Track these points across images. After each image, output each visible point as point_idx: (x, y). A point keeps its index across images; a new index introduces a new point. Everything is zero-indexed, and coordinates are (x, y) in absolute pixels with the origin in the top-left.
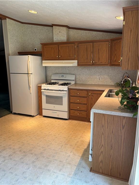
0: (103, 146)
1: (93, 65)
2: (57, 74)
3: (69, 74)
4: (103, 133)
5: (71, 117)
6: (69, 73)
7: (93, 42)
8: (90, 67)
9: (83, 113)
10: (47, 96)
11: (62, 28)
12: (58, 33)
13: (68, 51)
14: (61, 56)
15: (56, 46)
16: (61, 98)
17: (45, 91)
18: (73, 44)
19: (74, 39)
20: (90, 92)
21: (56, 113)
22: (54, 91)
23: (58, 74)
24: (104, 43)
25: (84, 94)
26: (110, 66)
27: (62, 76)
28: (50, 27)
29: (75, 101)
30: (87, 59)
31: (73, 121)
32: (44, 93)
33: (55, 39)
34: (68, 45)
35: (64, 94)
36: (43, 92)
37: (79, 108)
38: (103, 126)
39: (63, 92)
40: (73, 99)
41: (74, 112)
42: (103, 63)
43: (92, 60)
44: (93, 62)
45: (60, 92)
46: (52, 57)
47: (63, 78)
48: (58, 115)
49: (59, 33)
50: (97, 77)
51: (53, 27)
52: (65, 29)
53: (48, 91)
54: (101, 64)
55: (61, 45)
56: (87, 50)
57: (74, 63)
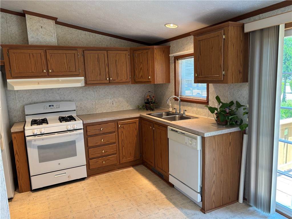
1: (110, 83)
3: (61, 101)
4: (214, 158)
5: (92, 172)
9: (112, 157)
10: (40, 148)
11: (45, 20)
12: (37, 29)
14: (53, 71)
15: (40, 51)
16: (73, 143)
17: (37, 137)
18: (75, 50)
20: (118, 124)
21: (65, 173)
22: (56, 135)
24: (122, 52)
25: (111, 128)
26: (132, 84)
27: (49, 106)
29: (97, 143)
30: (100, 74)
32: (33, 143)
35: (78, 136)
36: (30, 141)
37: (104, 152)
39: (75, 132)
40: (92, 142)
41: (97, 162)
42: (124, 80)
43: (108, 76)
44: (109, 79)
45: (69, 133)
46: (32, 72)
47: (52, 108)
48: (69, 177)
49: (41, 29)
51: (25, 16)
52: (52, 22)
53: (44, 137)
54: (121, 81)
55: (51, 51)
56: (99, 61)
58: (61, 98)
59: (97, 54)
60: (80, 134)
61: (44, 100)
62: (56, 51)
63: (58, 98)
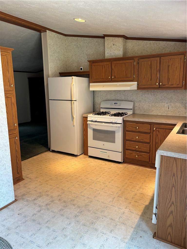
0: (173, 203)
1: (160, 88)
2: (108, 100)
4: (173, 185)
5: (126, 160)
6: (124, 100)
7: (160, 56)
8: (156, 91)
9: (144, 155)
10: (94, 130)
11: (117, 39)
12: (111, 46)
13: (124, 69)
14: (115, 77)
15: (108, 63)
16: (113, 133)
17: (93, 123)
18: (132, 59)
19: (132, 54)
20: (154, 126)
21: (106, 153)
22: (103, 124)
23: (110, 100)
24: (176, 57)
25: (146, 128)
26: (185, 89)
27: (115, 103)
28: (100, 39)
29: (133, 138)
30: (151, 80)
31: (130, 165)
32: (91, 126)
33: (108, 55)
34: (125, 62)
35: (118, 128)
36: (90, 124)
37: (138, 148)
38: (174, 175)
40: (130, 136)
41: (131, 154)
42: (175, 86)
43: (158, 81)
44: (159, 84)
45: (111, 125)
46: (103, 78)
47: (116, 105)
48: (108, 156)
49: (113, 46)
50: (166, 105)
51: (104, 38)
52: (121, 40)
53: (96, 123)
54: (172, 86)
55: (115, 62)
56: (151, 68)
57: (133, 86)
58: (125, 98)
59: (150, 62)
60: (119, 127)
61: (114, 99)
62: (118, 62)
63: (123, 98)
